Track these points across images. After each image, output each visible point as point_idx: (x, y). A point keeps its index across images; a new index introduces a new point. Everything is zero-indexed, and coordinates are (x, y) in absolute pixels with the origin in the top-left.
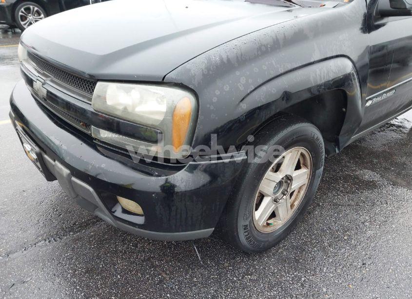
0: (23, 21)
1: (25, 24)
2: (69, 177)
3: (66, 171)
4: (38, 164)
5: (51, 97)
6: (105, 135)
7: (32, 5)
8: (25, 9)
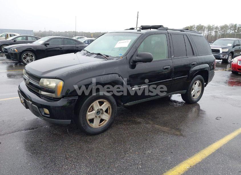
0: (24, 59)
1: (25, 61)
2: (32, 104)
3: (31, 103)
4: (24, 104)
5: (30, 83)
6: (43, 93)
7: (29, 52)
8: (26, 55)
